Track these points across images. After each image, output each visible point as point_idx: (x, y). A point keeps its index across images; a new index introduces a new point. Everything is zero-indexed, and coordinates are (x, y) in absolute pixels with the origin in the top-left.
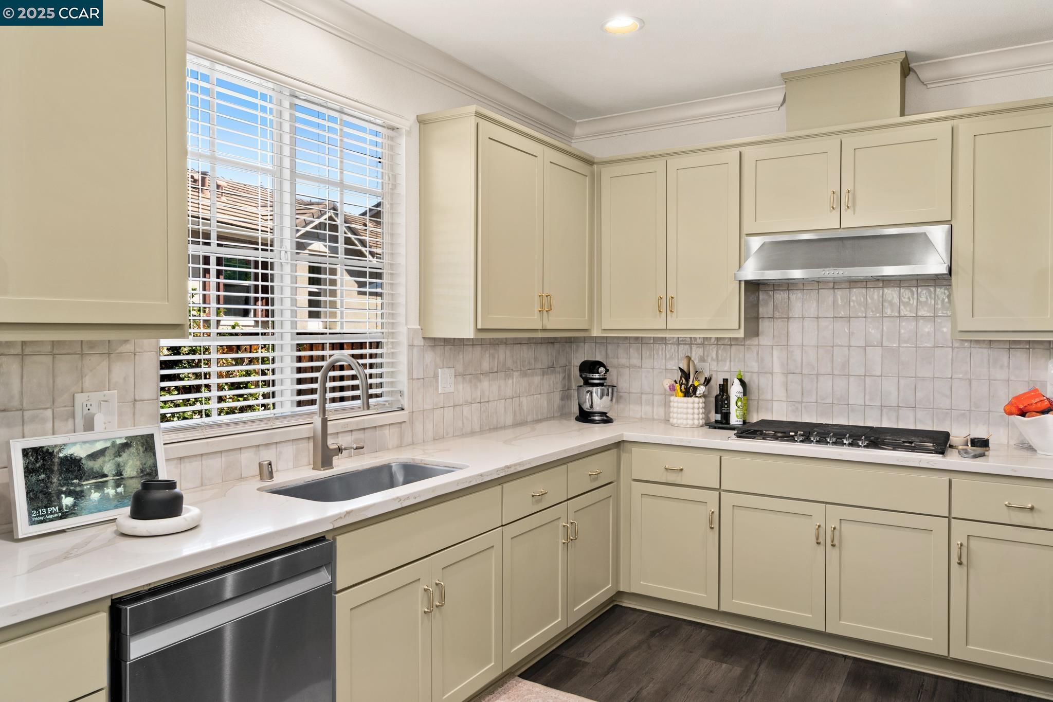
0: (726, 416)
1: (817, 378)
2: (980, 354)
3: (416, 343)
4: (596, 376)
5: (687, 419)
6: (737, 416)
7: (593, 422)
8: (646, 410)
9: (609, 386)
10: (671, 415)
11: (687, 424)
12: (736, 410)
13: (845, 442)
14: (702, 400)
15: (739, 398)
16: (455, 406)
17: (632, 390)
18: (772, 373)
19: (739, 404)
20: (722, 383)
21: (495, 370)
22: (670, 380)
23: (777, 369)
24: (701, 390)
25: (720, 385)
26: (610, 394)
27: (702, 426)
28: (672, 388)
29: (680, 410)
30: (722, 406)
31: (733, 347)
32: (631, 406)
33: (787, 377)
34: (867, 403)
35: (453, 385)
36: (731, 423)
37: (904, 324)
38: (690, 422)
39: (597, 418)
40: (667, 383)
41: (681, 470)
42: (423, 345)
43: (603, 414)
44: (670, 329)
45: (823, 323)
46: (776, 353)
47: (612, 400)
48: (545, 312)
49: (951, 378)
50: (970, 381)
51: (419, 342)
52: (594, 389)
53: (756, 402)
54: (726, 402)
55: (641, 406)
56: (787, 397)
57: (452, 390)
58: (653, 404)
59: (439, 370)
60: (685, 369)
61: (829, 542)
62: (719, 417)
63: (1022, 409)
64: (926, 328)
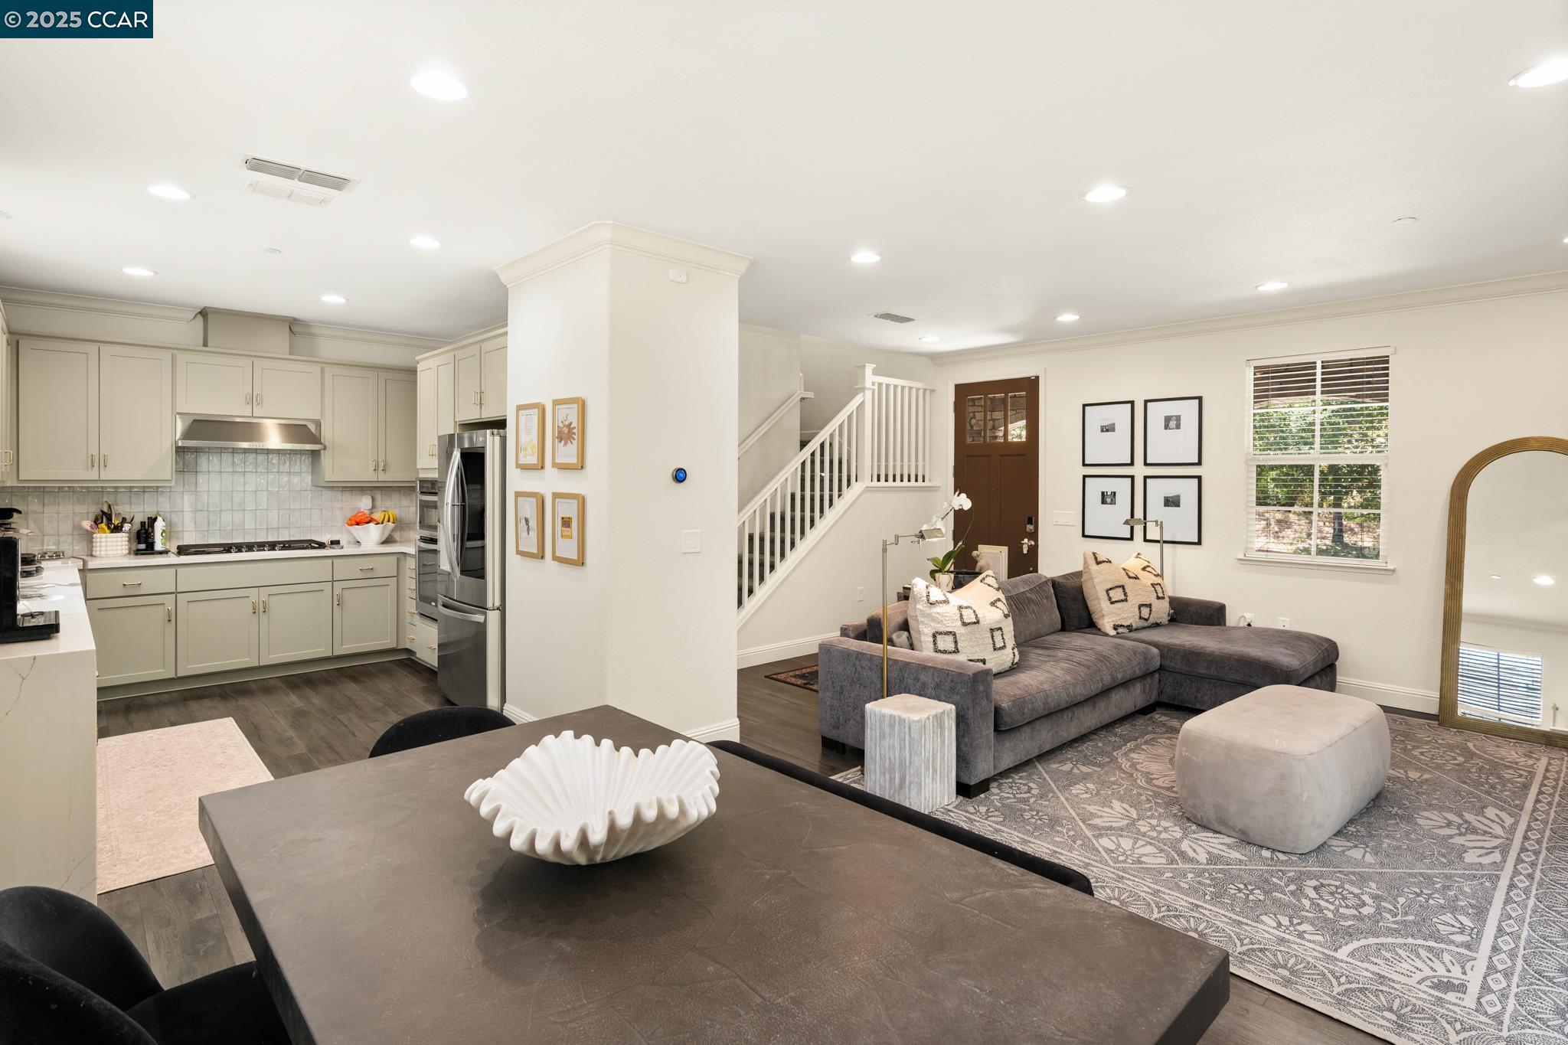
0: (151, 545)
1: (220, 514)
2: (328, 494)
5: (116, 550)
6: (161, 544)
10: (97, 547)
11: (119, 553)
12: (161, 539)
13: (266, 549)
14: (126, 534)
15: (162, 530)
18: (184, 512)
19: (164, 535)
20: (146, 520)
23: (187, 508)
24: (126, 526)
25: (142, 522)
27: (128, 553)
28: (95, 527)
29: (108, 543)
30: (147, 538)
33: (195, 513)
36: (156, 549)
37: (282, 476)
38: (119, 550)
40: (89, 523)
41: (140, 584)
44: (102, 480)
45: (224, 476)
46: (185, 497)
49: (311, 508)
50: (321, 509)
53: (171, 533)
54: (151, 535)
56: (196, 527)
60: (106, 511)
61: (262, 610)
62: (143, 546)
63: (359, 521)
64: (295, 479)
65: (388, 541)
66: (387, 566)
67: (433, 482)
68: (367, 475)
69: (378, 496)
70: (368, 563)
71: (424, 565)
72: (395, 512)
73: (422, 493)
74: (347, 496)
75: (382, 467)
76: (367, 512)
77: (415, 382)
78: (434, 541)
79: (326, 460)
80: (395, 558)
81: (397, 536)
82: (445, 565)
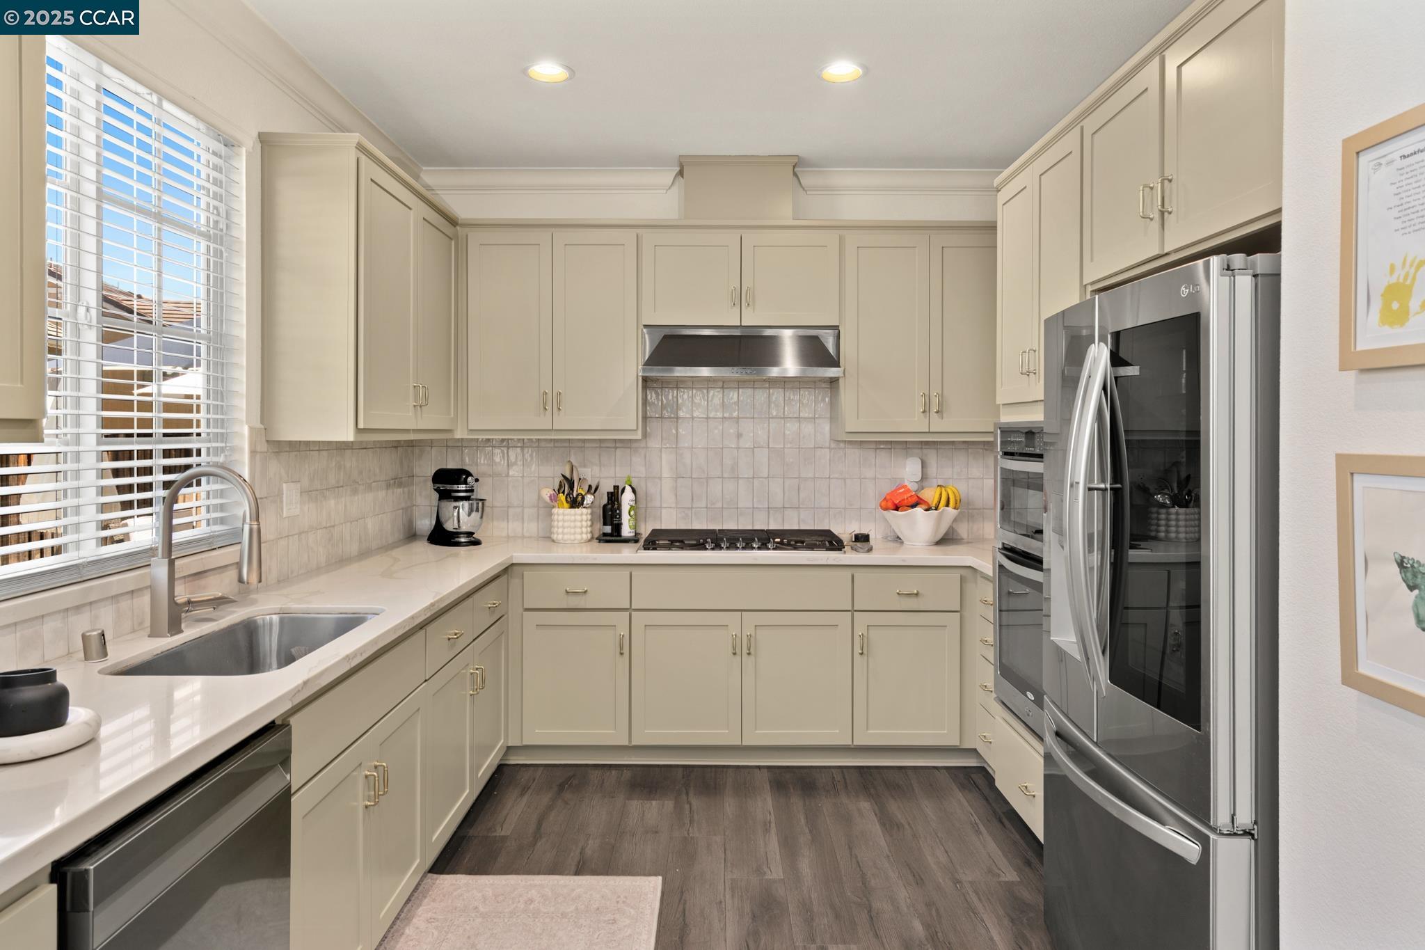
0: (617, 528)
1: (707, 482)
2: (854, 453)
3: (259, 449)
4: (463, 487)
5: (575, 533)
6: (630, 527)
7: (458, 544)
8: (514, 527)
9: (477, 500)
10: (555, 530)
11: (575, 539)
12: (629, 520)
13: (754, 546)
14: (589, 511)
15: (632, 506)
16: (300, 534)
17: (496, 504)
18: (660, 478)
19: (633, 513)
20: (613, 491)
21: (341, 484)
22: (548, 490)
23: (666, 473)
24: (589, 499)
25: (608, 493)
26: (480, 509)
27: (589, 541)
28: (554, 499)
29: (566, 524)
30: (613, 516)
31: (618, 450)
32: (495, 523)
33: (676, 481)
34: (755, 506)
35: (299, 506)
36: (623, 535)
37: (788, 424)
38: (579, 537)
39: (463, 540)
40: (547, 493)
41: (586, 592)
42: (266, 450)
43: (470, 534)
44: (555, 430)
45: (713, 424)
46: (664, 456)
47: (482, 517)
48: (419, 407)
49: (829, 478)
50: (845, 480)
51: (262, 447)
52: (460, 504)
53: (643, 510)
54: (618, 512)
55: (508, 522)
56: (677, 503)
57: (297, 512)
58: (523, 518)
59: (284, 485)
60: (568, 475)
61: (745, 651)
62: (608, 529)
63: (897, 504)
64: (808, 428)
65: (946, 539)
66: (944, 593)
67: (1030, 433)
68: (913, 422)
69: (932, 458)
70: (910, 582)
71: (1009, 593)
72: (958, 487)
73: (1007, 454)
74: (883, 457)
75: (934, 406)
76: (913, 487)
77: (994, 247)
78: (1035, 562)
79: (847, 394)
80: (956, 576)
81: (963, 530)
82: (1064, 635)
